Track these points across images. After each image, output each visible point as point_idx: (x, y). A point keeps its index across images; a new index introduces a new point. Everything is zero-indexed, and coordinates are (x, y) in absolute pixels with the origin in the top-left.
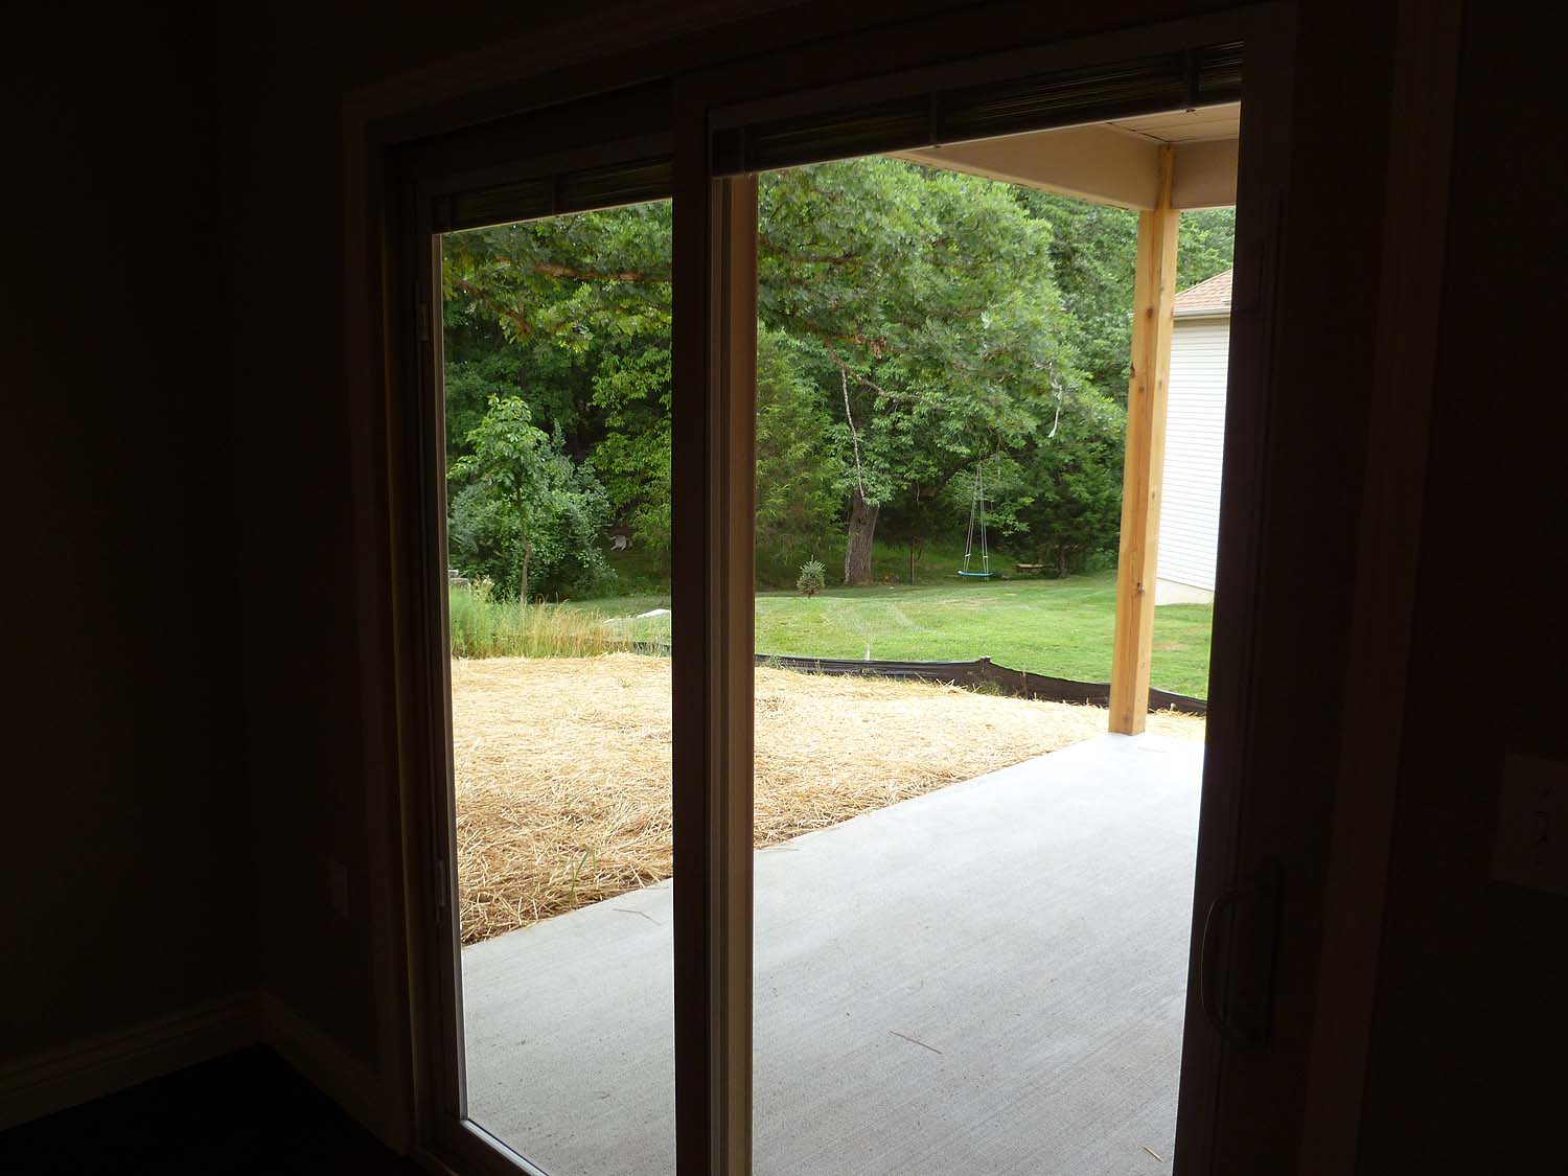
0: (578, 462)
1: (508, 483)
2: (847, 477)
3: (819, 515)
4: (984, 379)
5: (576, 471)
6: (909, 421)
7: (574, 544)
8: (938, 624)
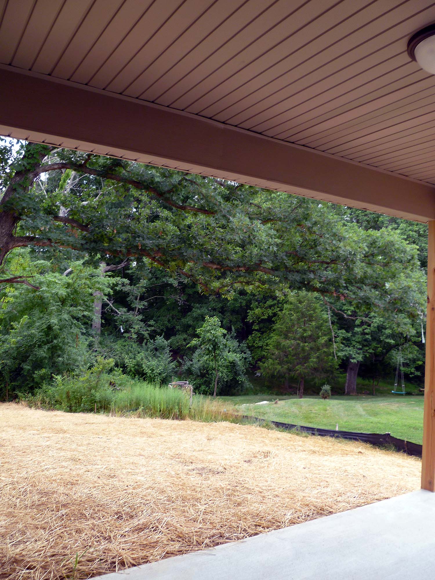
0: (239, 342)
1: (210, 349)
2: (344, 351)
3: (331, 366)
4: (388, 310)
5: (239, 346)
6: (370, 329)
7: (236, 374)
8: (376, 414)
